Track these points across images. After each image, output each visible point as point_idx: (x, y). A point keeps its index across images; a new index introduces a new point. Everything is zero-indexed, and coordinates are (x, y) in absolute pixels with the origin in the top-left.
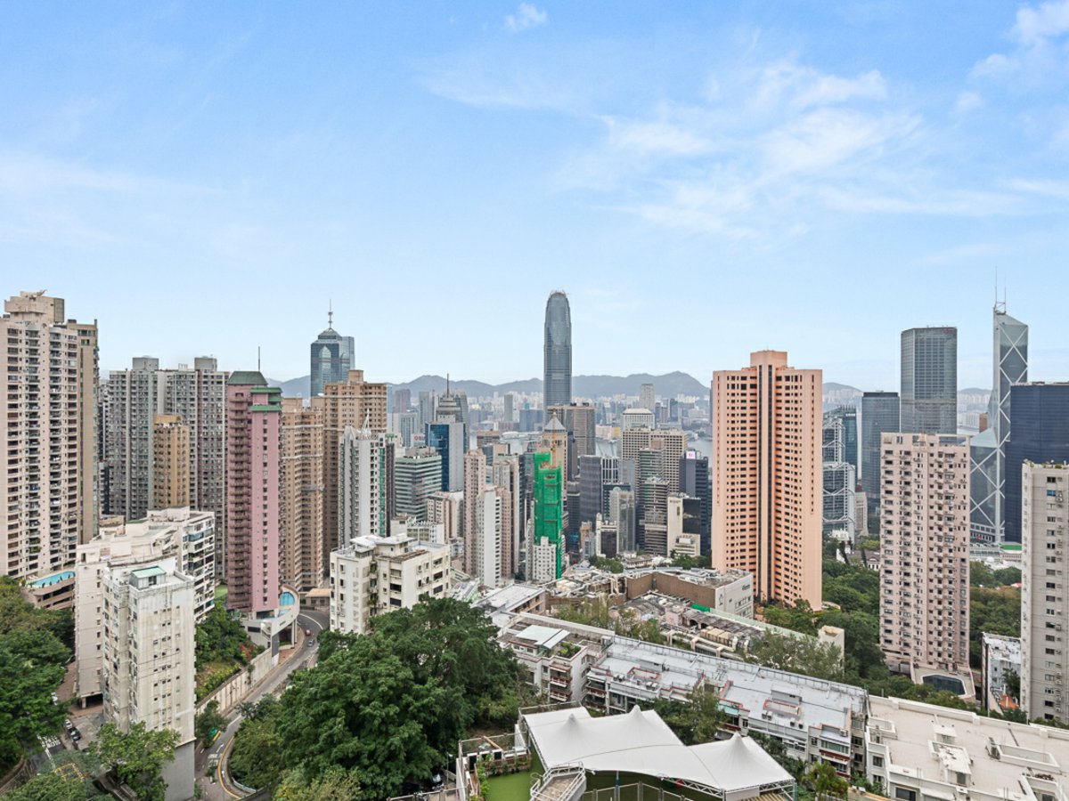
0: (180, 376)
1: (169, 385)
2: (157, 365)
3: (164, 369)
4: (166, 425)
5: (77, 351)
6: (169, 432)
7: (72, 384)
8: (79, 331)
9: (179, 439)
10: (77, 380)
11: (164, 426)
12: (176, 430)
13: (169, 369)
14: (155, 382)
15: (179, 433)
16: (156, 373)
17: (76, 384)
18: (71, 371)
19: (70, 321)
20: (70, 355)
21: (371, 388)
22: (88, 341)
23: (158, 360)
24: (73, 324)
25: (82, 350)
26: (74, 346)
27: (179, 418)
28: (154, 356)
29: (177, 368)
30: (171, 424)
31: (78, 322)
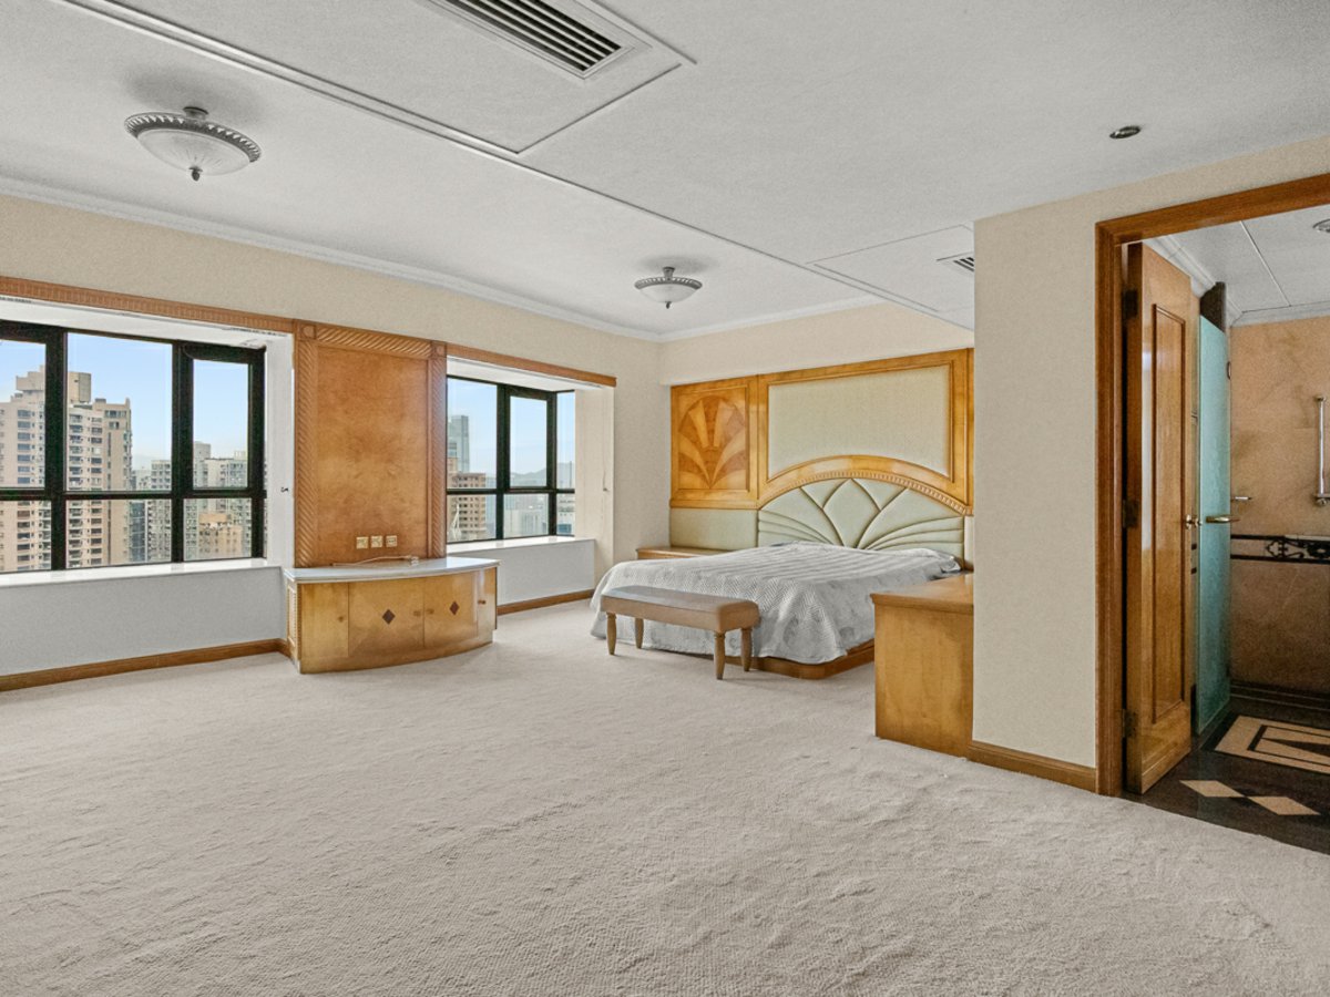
0: (235, 466)
1: (223, 476)
2: (208, 453)
3: (217, 457)
4: (214, 525)
5: (103, 436)
6: (217, 534)
7: (97, 476)
8: (106, 412)
9: (228, 541)
10: (103, 471)
11: (211, 527)
12: (225, 531)
13: (223, 457)
14: (206, 473)
15: (228, 534)
16: (207, 462)
17: (101, 476)
18: (96, 461)
19: (97, 400)
20: (93, 440)
21: (466, 479)
22: (118, 424)
23: (209, 446)
24: (102, 404)
25: (110, 434)
26: (100, 430)
27: (229, 517)
28: (205, 442)
29: (231, 456)
30: (219, 524)
31: (108, 402)
